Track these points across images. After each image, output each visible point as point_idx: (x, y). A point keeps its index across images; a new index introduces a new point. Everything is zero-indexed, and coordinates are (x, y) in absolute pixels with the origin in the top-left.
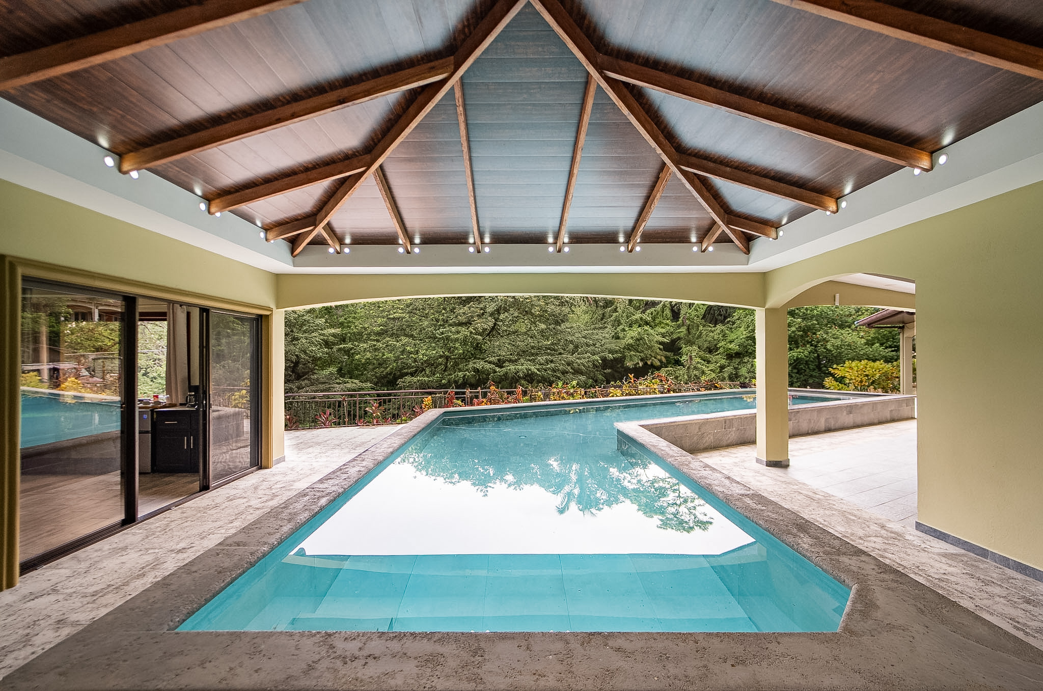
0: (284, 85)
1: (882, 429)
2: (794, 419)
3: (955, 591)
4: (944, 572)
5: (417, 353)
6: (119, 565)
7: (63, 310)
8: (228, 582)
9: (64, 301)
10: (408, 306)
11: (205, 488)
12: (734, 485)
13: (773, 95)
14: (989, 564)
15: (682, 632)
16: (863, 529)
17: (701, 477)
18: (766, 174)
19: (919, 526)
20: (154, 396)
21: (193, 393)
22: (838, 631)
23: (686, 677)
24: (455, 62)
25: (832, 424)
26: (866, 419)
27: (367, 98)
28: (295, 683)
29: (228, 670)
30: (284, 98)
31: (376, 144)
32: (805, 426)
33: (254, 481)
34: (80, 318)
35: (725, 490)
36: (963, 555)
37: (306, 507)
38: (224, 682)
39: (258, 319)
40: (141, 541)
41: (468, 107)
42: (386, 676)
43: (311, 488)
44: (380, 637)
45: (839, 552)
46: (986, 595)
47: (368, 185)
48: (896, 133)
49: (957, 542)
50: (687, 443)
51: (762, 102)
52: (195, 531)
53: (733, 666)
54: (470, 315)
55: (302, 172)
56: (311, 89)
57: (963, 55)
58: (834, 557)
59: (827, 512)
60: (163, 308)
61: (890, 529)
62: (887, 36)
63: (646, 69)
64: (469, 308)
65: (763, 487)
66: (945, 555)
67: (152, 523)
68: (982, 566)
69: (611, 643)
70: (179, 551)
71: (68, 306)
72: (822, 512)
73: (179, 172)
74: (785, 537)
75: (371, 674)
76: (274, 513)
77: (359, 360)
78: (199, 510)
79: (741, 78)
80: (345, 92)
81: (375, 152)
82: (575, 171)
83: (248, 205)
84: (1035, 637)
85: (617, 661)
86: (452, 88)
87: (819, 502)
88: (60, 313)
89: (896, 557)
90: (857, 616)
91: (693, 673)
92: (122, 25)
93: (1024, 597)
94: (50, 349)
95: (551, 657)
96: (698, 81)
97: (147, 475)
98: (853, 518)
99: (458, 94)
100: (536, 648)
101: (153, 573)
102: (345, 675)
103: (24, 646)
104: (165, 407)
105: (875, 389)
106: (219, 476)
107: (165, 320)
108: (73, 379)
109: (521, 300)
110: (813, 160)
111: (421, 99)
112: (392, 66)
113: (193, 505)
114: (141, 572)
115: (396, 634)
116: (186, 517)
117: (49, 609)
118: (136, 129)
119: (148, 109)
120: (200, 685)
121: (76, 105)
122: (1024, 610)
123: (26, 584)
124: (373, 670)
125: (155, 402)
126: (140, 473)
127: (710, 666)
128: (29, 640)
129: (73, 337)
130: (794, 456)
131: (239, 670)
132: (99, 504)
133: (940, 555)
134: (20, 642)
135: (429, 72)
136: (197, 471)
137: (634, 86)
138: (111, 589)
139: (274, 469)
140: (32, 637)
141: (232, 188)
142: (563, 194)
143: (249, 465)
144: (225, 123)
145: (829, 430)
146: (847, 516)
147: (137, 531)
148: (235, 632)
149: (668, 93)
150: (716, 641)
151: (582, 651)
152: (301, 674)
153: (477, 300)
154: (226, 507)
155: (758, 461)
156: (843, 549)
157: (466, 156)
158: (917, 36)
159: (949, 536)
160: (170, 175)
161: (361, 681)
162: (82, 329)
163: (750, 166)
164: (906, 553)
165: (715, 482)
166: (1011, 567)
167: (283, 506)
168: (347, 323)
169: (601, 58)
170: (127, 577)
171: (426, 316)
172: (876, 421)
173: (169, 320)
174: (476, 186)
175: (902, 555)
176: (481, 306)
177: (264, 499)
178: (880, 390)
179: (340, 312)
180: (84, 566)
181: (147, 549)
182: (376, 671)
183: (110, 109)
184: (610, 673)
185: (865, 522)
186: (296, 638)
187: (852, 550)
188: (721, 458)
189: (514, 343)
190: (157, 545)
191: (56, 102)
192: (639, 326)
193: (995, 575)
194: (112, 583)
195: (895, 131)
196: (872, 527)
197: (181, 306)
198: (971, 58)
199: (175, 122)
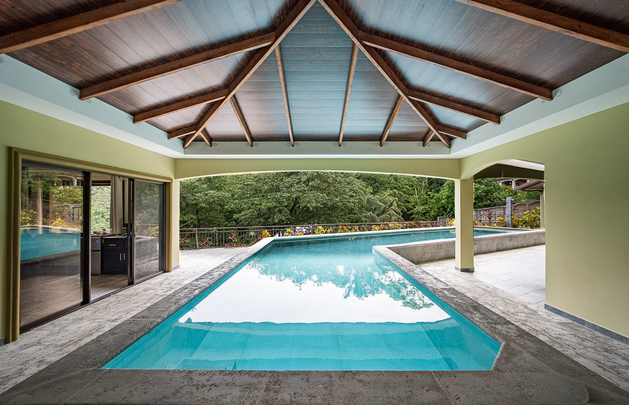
0: (175, 49)
1: (529, 250)
2: (478, 244)
3: (565, 345)
4: (559, 333)
5: (261, 205)
6: (78, 329)
7: (56, 179)
8: (135, 340)
9: (56, 174)
10: (255, 177)
11: (131, 283)
12: (439, 283)
13: (461, 55)
14: (584, 329)
15: (399, 371)
16: (514, 308)
17: (420, 278)
18: (458, 101)
19: (546, 307)
20: (103, 230)
21: (126, 228)
22: (491, 369)
23: (399, 397)
24: (275, 35)
25: (500, 247)
26: (520, 244)
27: (224, 56)
28: (167, 400)
29: (128, 392)
30: (175, 56)
31: (231, 83)
32: (484, 248)
33: (160, 280)
34: (66, 184)
35: (433, 286)
36: (571, 323)
37: (186, 296)
38: (125, 400)
39: (164, 185)
40: (92, 314)
41: (284, 62)
42: (221, 397)
43: (191, 284)
44: (220, 373)
45: (496, 323)
46: (582, 347)
47: (227, 107)
48: (532, 78)
49: (567, 316)
50: (415, 258)
51: (454, 59)
52: (123, 309)
53: (427, 391)
54: (291, 182)
55: (188, 99)
56: (191, 51)
57: (567, 34)
58: (493, 325)
59: (494, 298)
60: (108, 178)
61: (530, 309)
62: (524, 22)
63: (387, 40)
64: (291, 179)
65: (458, 284)
66: (561, 324)
67: (99, 304)
68: (581, 330)
69: (356, 377)
70: (113, 321)
71: (59, 177)
72: (491, 298)
73: (115, 99)
74: (465, 314)
75: (213, 396)
76: (167, 299)
77: (227, 209)
78: (126, 296)
79: (441, 46)
80: (211, 53)
81: (231, 87)
82: (348, 99)
83: (157, 118)
84: (609, 371)
85: (359, 388)
86: (274, 50)
87: (490, 292)
88: (54, 181)
89: (532, 325)
90: (503, 360)
91: (403, 395)
92: (78, 14)
93: (604, 348)
94: (43, 201)
95: (320, 385)
96: (417, 47)
97: (99, 276)
98: (509, 302)
99: (278, 54)
100: (312, 380)
101: (97, 333)
102: (197, 396)
103: (19, 376)
104: (109, 236)
105: (526, 226)
106: (140, 276)
107: (110, 185)
108: (60, 219)
109: (322, 174)
110: (485, 94)
111: (256, 56)
112: (238, 37)
113: (124, 294)
114: (89, 333)
115: (230, 372)
116: (119, 301)
117: (35, 354)
118: (88, 74)
119: (95, 63)
120: (111, 402)
121: (53, 60)
122: (604, 356)
123: (23, 339)
124: (214, 393)
125: (103, 233)
126: (92, 275)
127: (414, 391)
128: (22, 372)
129: (61, 195)
130: (477, 265)
131: (135, 392)
132: (68, 293)
133: (557, 323)
134: (16, 373)
135: (260, 41)
136: (126, 273)
137: (380, 50)
138: (72, 342)
139: (172, 273)
140: (24, 370)
141: (147, 108)
142: (342, 113)
143: (158, 270)
144: (141, 70)
145: (498, 250)
146: (506, 301)
147: (90, 309)
148: (135, 370)
149: (400, 54)
150: (419, 376)
151: (339, 382)
152: (171, 395)
153: (296, 174)
154: (143, 295)
155: (456, 268)
156: (499, 321)
157: (283, 90)
158: (540, 22)
159: (563, 312)
160: (110, 101)
161: (206, 400)
162: (65, 190)
163: (449, 97)
164: (538, 322)
165: (428, 281)
166: (598, 331)
167: (173, 294)
168: (220, 187)
169: (360, 33)
170: (81, 336)
171: (266, 183)
172: (526, 245)
173: (112, 185)
174: (290, 108)
175: (536, 323)
176: (298, 177)
177: (165, 290)
178: (529, 227)
179: (216, 181)
180: (57, 329)
181: (94, 319)
182: (215, 394)
183: (72, 62)
184: (354, 395)
185: (515, 304)
186: (171, 374)
187: (504, 321)
188: (435, 267)
189: (317, 199)
190: (100, 317)
191: (41, 59)
192: (391, 189)
193: (588, 335)
194: (72, 339)
195: (531, 77)
196: (520, 307)
197: (119, 177)
198: (572, 35)
199: (111, 70)
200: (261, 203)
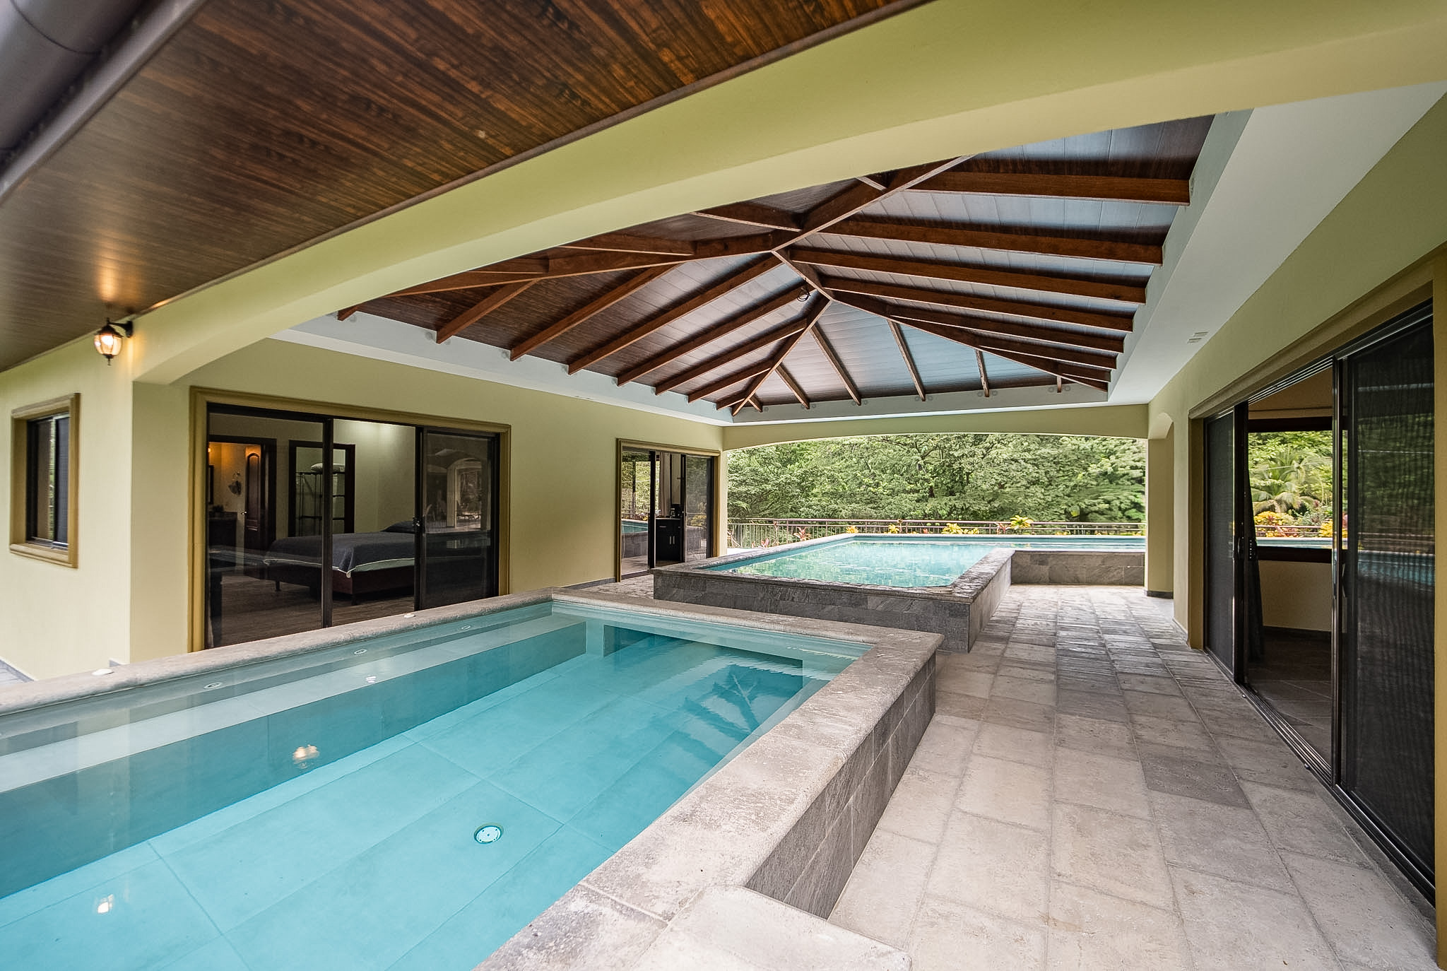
39: (710, 459)
200: (878, 483)
